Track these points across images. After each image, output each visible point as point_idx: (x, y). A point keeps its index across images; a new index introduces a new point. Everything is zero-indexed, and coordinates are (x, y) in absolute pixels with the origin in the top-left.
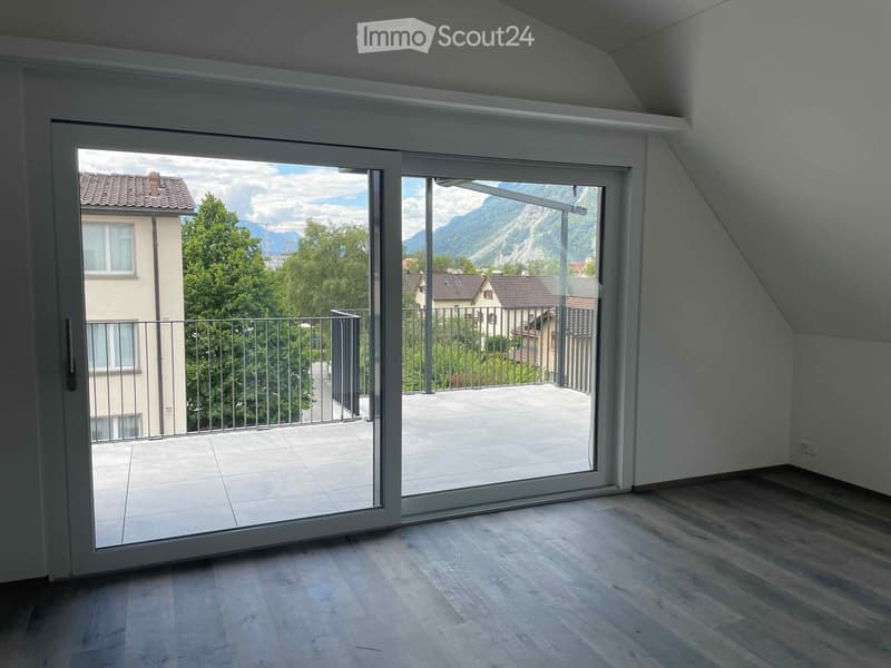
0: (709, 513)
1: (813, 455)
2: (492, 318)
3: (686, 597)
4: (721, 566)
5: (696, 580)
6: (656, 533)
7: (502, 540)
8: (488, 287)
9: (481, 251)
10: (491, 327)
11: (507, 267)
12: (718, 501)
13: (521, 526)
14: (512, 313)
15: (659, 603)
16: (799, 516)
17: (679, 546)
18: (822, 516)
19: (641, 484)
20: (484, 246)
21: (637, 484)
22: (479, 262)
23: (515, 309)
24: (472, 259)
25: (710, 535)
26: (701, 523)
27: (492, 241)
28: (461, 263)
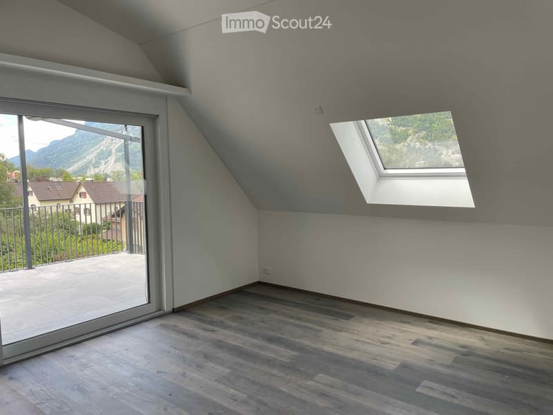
0: (215, 316)
1: (269, 274)
2: (88, 211)
3: (199, 367)
4: (220, 345)
5: (206, 356)
6: (185, 333)
7: (83, 360)
8: (83, 190)
9: (76, 165)
10: (88, 217)
11: (96, 176)
12: (222, 308)
13: (97, 348)
14: (103, 207)
15: (184, 375)
16: (262, 308)
17: (197, 339)
18: (274, 306)
19: (178, 306)
20: (78, 161)
21: (175, 307)
22: (75, 173)
23: (106, 204)
24: (70, 170)
25: (216, 329)
26: (211, 323)
27: (84, 158)
28: (61, 173)
